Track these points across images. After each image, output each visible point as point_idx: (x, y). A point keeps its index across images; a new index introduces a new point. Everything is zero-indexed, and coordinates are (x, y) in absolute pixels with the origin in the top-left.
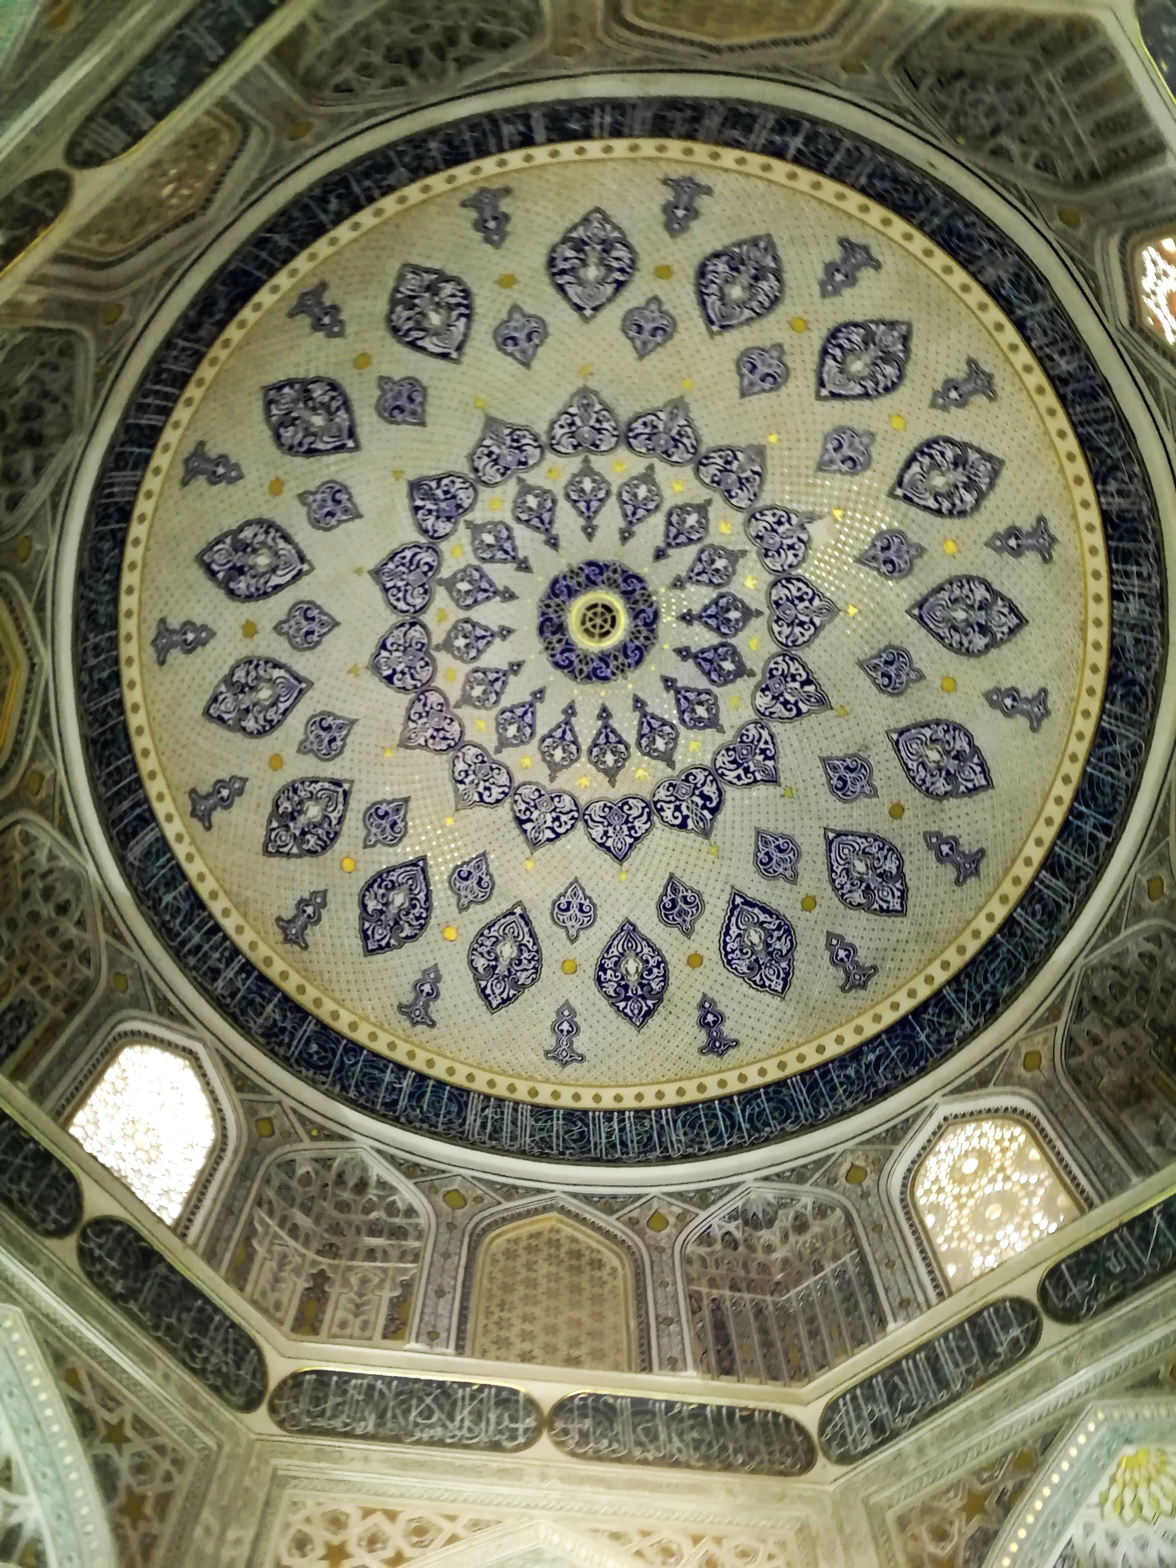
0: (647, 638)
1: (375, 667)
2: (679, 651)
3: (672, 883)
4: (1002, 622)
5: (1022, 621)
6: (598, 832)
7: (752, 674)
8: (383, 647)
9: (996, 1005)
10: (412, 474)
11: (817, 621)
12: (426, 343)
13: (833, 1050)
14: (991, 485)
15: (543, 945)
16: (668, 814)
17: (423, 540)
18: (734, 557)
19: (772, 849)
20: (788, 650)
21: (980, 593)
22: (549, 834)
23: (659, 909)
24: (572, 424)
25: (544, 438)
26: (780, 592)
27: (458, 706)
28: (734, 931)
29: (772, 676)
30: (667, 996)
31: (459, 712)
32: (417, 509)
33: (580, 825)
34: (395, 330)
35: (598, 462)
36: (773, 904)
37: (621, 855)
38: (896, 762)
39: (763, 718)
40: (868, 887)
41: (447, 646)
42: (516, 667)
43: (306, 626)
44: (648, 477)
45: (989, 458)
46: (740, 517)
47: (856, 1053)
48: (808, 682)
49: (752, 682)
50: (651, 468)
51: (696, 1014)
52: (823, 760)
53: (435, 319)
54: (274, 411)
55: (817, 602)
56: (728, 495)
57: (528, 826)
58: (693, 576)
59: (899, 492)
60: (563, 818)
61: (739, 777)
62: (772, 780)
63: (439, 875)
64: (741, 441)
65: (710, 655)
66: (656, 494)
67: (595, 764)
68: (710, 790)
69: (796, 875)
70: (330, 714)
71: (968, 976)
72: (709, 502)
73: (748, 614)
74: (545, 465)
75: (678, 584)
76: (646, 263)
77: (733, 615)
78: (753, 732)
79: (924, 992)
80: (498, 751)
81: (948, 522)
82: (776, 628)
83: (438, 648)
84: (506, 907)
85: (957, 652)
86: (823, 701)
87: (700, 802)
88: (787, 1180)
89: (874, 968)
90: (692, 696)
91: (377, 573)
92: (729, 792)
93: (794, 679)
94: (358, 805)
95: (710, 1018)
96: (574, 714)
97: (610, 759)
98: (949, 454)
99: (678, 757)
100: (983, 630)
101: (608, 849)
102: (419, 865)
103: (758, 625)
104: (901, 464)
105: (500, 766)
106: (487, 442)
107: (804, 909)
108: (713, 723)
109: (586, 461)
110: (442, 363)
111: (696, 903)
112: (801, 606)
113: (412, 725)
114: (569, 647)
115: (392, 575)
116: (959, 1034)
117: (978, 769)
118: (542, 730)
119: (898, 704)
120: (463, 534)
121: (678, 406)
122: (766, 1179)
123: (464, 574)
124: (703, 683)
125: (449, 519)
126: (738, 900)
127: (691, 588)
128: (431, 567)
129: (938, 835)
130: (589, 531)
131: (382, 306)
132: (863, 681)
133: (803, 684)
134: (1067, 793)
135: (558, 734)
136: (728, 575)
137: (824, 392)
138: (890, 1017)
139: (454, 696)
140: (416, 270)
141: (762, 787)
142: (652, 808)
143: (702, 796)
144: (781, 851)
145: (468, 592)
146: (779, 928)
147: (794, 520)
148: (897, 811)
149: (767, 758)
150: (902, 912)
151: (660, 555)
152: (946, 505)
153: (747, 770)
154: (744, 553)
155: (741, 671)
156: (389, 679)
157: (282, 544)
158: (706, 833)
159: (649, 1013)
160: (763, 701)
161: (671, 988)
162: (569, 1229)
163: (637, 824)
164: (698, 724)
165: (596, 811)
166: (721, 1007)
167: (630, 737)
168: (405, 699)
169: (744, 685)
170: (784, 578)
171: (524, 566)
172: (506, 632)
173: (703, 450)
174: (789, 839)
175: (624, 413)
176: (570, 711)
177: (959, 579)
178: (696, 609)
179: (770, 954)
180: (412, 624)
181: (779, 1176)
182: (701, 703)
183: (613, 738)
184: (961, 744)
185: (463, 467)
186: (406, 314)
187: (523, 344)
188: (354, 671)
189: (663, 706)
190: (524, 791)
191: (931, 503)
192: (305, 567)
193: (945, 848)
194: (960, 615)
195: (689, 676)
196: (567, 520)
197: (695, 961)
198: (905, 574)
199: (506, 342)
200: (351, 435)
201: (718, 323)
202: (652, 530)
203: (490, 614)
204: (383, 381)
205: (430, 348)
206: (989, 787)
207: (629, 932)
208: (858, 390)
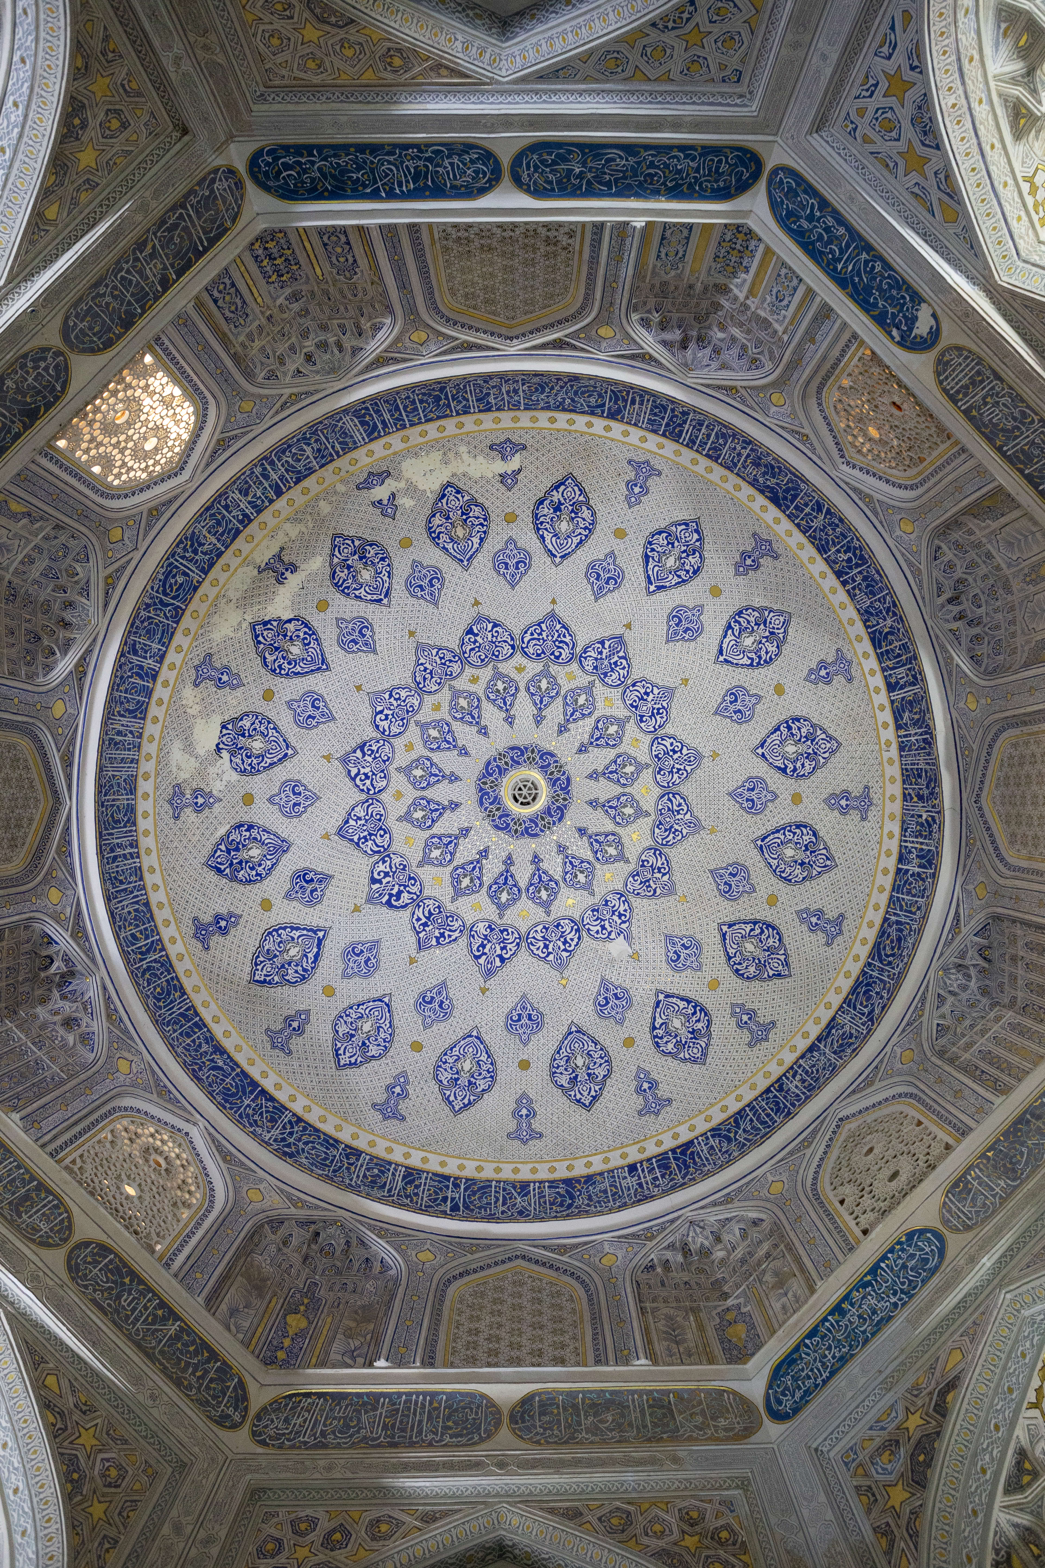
0: (516, 831)
1: (480, 619)
2: (509, 857)
3: (325, 878)
4: (584, 1092)
5: (588, 1107)
6: (360, 812)
7: (501, 916)
8: (495, 625)
9: (291, 1155)
10: (628, 636)
11: (551, 957)
12: (730, 637)
13: (218, 1031)
14: (684, 1060)
15: (263, 776)
16: (381, 867)
17: (578, 649)
18: (588, 887)
19: (366, 955)
20: (524, 940)
21: (601, 1072)
22: (354, 772)
23: (305, 869)
24: (675, 752)
25: (662, 732)
26: (567, 926)
27: (451, 687)
28: (296, 934)
29: (502, 932)
30: (234, 884)
31: (446, 688)
32: (602, 643)
33: (364, 796)
34: (740, 613)
35: (647, 775)
36: (323, 963)
37: (343, 833)
38: (454, 1038)
39: (470, 930)
40: (352, 1036)
41: (498, 675)
42: (484, 731)
43: (512, 563)
44: (640, 813)
45: (705, 1054)
46: (619, 886)
47: (220, 1050)
48: (502, 960)
49: (495, 917)
50: (648, 814)
51: (224, 911)
52: (444, 983)
53: (748, 641)
54: (680, 528)
55: (565, 954)
56: (634, 875)
57: (359, 754)
58: (569, 859)
59: (661, 997)
60: (368, 782)
61: (419, 919)
62: (421, 946)
63: (316, 682)
64: (677, 877)
65: (510, 882)
66: (628, 821)
67: (414, 803)
68: (405, 898)
69: (349, 977)
70: (442, 585)
71: (305, 1129)
72: (627, 861)
73: (546, 906)
74: (642, 736)
75: (561, 849)
76: (803, 786)
77: (544, 894)
78: (456, 925)
79: (281, 1096)
80: (417, 723)
81: (648, 1036)
82: (539, 928)
83: (495, 668)
84: (292, 740)
85: (551, 1066)
86: (489, 973)
87: (394, 892)
88: (107, 1007)
89: (290, 1053)
90: (476, 873)
91: (552, 616)
92: (407, 913)
93: (502, 949)
94: (370, 612)
95: (223, 924)
96: (451, 781)
97: (419, 814)
98: (699, 1026)
99: (427, 868)
100: (574, 1080)
101: (347, 822)
102: (322, 665)
103: (539, 914)
104: (682, 993)
105: (406, 726)
106: (656, 691)
107: (324, 988)
108: (458, 893)
109: (648, 766)
110: (715, 650)
111: (313, 900)
112: (560, 943)
113: (434, 652)
114: (502, 772)
115: (551, 628)
116: (259, 1131)
117: (466, 1101)
118: (436, 757)
119: (501, 1031)
120: (583, 680)
121: (696, 826)
122: (105, 988)
123: (553, 682)
124: (487, 879)
125: (596, 668)
126: (321, 934)
127: (559, 859)
128: (557, 658)
129: (407, 1082)
130: (594, 776)
131: (758, 602)
132: (512, 1001)
133: (500, 956)
134: (469, 1171)
135: (434, 770)
136: (574, 885)
137: (725, 928)
138: (255, 1073)
139: (459, 684)
140: (786, 624)
141: (413, 940)
142: (384, 854)
143: (400, 892)
144: (366, 962)
145: (540, 688)
146: (305, 970)
147: (624, 926)
148: (417, 1047)
149: (437, 939)
150: (339, 1066)
151: (582, 831)
152: (660, 1032)
153: (425, 925)
154: (593, 894)
155: (502, 908)
156: (470, 631)
157: (576, 540)
158: (370, 900)
159: (219, 871)
160: (481, 928)
161: (241, 888)
163: (370, 843)
164: (456, 881)
165: (377, 808)
166: (233, 931)
167: (437, 829)
168: (454, 645)
169: (490, 911)
170: (578, 927)
171: (562, 729)
172: (510, 720)
173: (666, 850)
174: (377, 967)
175: (686, 789)
176: (454, 778)
177: (607, 1054)
178: (544, 866)
179: (283, 966)
180: (513, 647)
181: (108, 999)
182: (472, 880)
183: (435, 815)
184: (482, 1084)
185: (636, 675)
186: (752, 619)
187: (732, 708)
188: (477, 603)
189: (466, 851)
190: (387, 747)
191: (659, 1021)
192: (558, 560)
193: (398, 1090)
194: (580, 1062)
195: (492, 868)
196: (601, 758)
197: (266, 905)
198: (601, 1014)
199: (733, 695)
200: (659, 588)
201: (763, 844)
202: (600, 823)
203: (524, 707)
204: (700, 608)
205: (727, 640)
206: (456, 1113)
207: (281, 847)
208: (731, 952)
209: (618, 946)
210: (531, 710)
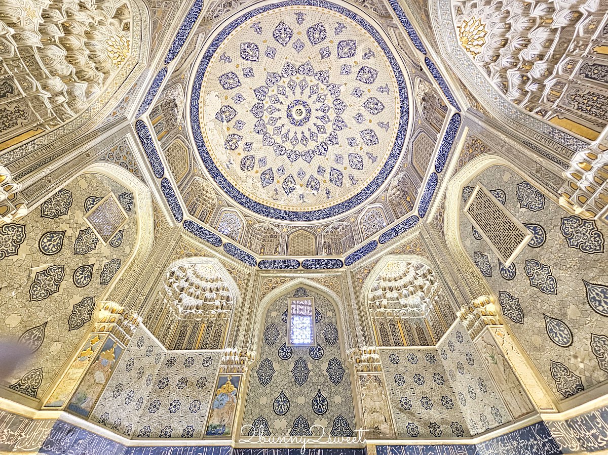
0: (309, 115)
1: (255, 131)
2: (316, 117)
3: (319, 167)
4: (380, 107)
5: (384, 107)
6: (304, 158)
7: (332, 121)
8: (256, 126)
10: (254, 88)
11: (344, 108)
12: (250, 59)
14: (376, 77)
15: (296, 182)
16: (317, 152)
17: (259, 102)
18: (325, 95)
19: (338, 158)
20: (338, 115)
21: (376, 101)
22: (295, 159)
23: (317, 172)
24: (286, 70)
25: (281, 75)
26: (335, 103)
28: (332, 175)
29: (336, 121)
30: (320, 189)
31: (273, 137)
32: (257, 95)
33: (300, 157)
34: (243, 57)
35: (293, 78)
36: (339, 169)
37: (309, 162)
38: (361, 138)
39: (334, 130)
40: (356, 164)
41: (268, 123)
42: (283, 125)
43: (239, 125)
44: (304, 80)
45: (375, 71)
46: (325, 86)
47: (354, 197)
48: (343, 122)
49: (332, 123)
50: (305, 77)
51: (325, 192)
52: (347, 139)
53: (251, 53)
54: (222, 82)
55: (343, 104)
56: (322, 82)
57: (290, 158)
58: (318, 100)
59: (358, 78)
60: (297, 156)
62: (337, 143)
63: (274, 171)
64: (323, 70)
65: (323, 118)
66: (307, 83)
67: (302, 144)
68: (325, 147)
69: (343, 163)
70: (248, 142)
71: (373, 182)
72: (318, 84)
73: (329, 108)
74: (282, 81)
75: (314, 103)
76: (295, 32)
77: (326, 108)
78: (333, 133)
79: (365, 185)
80: (282, 144)
81: (368, 85)
82: (335, 111)
84: (288, 175)
85: (372, 114)
86: (346, 126)
87: (324, 149)
88: (341, 221)
89: (357, 180)
90: (320, 127)
91: (251, 111)
92: (329, 147)
93: (340, 121)
94: (257, 159)
95: (328, 192)
97: (305, 142)
98: (367, 70)
99: (318, 140)
100: (377, 109)
101: (307, 161)
102: (270, 169)
103: (332, 110)
104: (358, 72)
105: (283, 147)
106: (269, 78)
107: (344, 169)
108: (325, 132)
109: (290, 78)
110: (255, 62)
111: (324, 170)
112: (340, 105)
113: (264, 141)
114: (294, 119)
115: (254, 110)
117: (376, 139)
118: (290, 138)
119: (361, 126)
120: (267, 99)
121: (308, 63)
122: (338, 221)
123: (269, 107)
124: (322, 124)
125: (264, 96)
126: (332, 169)
127: (317, 103)
128: (262, 107)
129: (369, 153)
130: (294, 94)
131: (239, 53)
132: (354, 121)
134: (392, 144)
135: (294, 138)
136: (324, 99)
137: (339, 57)
138: (359, 190)
139: (272, 134)
140: (244, 44)
141: (335, 145)
142: (314, 152)
144: (340, 158)
145: (271, 111)
146: (340, 174)
147: (337, 86)
148: (361, 149)
149: (336, 139)
150: (362, 169)
151: (310, 97)
152: (368, 81)
153: (332, 142)
154: (327, 94)
155: (329, 120)
156: (258, 132)
157: (230, 109)
158: (325, 156)
160: (334, 127)
161: (321, 187)
162: (305, 232)
163: (312, 155)
164: (322, 133)
165: (303, 153)
166: (330, 190)
167: (309, 137)
168: (262, 136)
169: (330, 124)
170: (336, 100)
171: (281, 103)
172: (280, 118)
173: (315, 72)
174: (341, 156)
175: (297, 66)
176: (296, 133)
177: (371, 98)
178: (319, 108)
179: (338, 179)
180: (261, 120)
182: (322, 128)
183: (305, 138)
184: (373, 134)
185: (264, 84)
186: (244, 53)
187: (272, 54)
188: (251, 132)
189: (314, 130)
190: (288, 151)
191: (364, 81)
192: (236, 113)
193: (370, 156)
194: (372, 106)
195: (319, 122)
196: (289, 92)
197: (325, 181)
198: (360, 97)
199: (268, 55)
200: (239, 82)
201: (314, 43)
202: (307, 91)
203: (276, 115)
204: (243, 69)
205: (251, 59)
206: (378, 143)
207: (312, 177)
208: (347, 56)
209: (342, 88)
210: (277, 112)
